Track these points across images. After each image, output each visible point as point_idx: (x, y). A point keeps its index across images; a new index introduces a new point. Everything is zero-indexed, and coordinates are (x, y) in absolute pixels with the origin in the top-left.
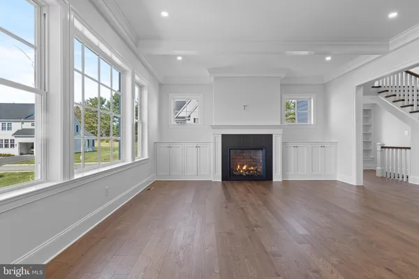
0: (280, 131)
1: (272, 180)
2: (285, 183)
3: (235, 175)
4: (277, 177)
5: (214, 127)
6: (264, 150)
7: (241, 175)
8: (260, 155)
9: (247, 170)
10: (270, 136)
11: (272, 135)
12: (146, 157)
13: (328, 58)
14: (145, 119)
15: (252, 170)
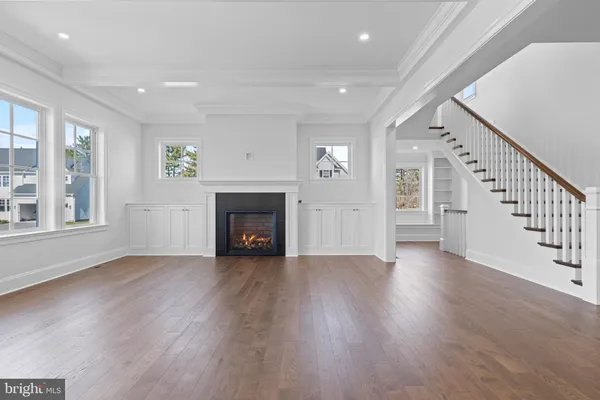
0: (295, 189)
1: (284, 254)
2: (302, 259)
3: (237, 249)
4: (291, 251)
5: (204, 183)
6: (274, 216)
7: (246, 248)
8: (273, 219)
9: (254, 242)
10: (282, 196)
11: (284, 194)
12: (103, 222)
13: (343, 91)
14: (101, 173)
15: (261, 242)
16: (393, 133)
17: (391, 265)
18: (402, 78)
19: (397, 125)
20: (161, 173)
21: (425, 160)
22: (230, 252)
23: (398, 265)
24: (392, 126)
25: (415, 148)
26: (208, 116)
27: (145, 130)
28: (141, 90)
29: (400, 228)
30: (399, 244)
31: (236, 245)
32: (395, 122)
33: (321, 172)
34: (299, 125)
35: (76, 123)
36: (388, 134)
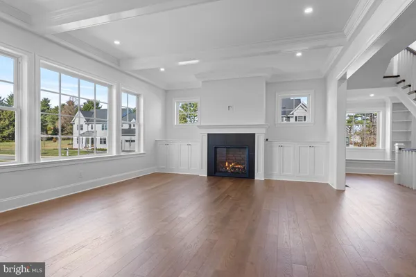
0: (263, 131)
1: (254, 178)
2: (268, 182)
3: (221, 172)
4: (259, 176)
6: (247, 150)
7: (227, 172)
8: (246, 151)
9: (233, 168)
10: (253, 135)
11: (254, 134)
12: (142, 151)
13: (299, 54)
14: (141, 121)
15: (238, 168)
16: (345, 84)
17: (340, 192)
18: (348, 38)
19: (348, 77)
20: (176, 121)
21: (384, 104)
22: (217, 174)
23: (346, 193)
24: (343, 78)
25: (372, 95)
26: (203, 82)
27: (167, 94)
28: (162, 70)
29: (349, 163)
30: (348, 175)
31: (221, 170)
32: (346, 74)
33: (296, 117)
34: (267, 84)
35: (128, 92)
36: (339, 86)
